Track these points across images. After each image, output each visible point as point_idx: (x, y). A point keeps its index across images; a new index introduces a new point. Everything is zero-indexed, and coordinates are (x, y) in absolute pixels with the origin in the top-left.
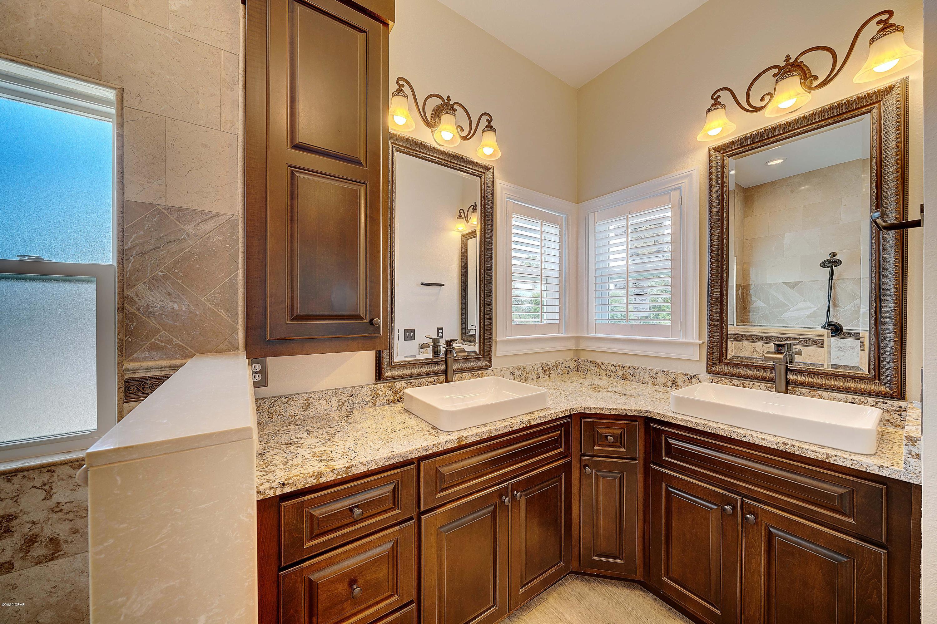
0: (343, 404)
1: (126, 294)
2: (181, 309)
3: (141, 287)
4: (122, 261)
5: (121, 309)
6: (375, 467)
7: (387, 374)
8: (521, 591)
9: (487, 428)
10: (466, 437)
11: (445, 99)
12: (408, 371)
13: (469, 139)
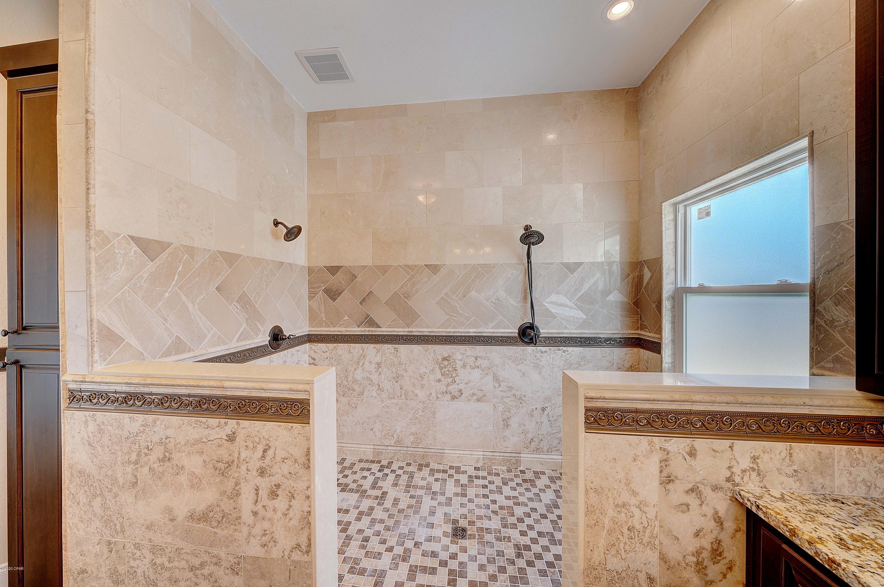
1: (816, 308)
3: (828, 302)
4: (813, 280)
5: (812, 322)
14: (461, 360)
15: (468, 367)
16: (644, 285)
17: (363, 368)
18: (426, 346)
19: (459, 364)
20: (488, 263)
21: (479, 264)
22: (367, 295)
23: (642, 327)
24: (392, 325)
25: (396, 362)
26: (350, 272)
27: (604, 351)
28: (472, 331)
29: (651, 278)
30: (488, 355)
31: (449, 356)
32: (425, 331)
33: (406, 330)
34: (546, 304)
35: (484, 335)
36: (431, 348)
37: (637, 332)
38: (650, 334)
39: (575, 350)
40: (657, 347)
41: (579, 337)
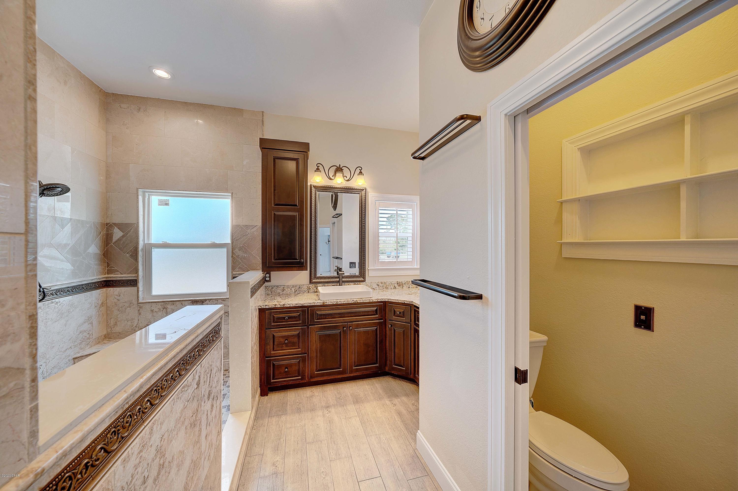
0: (296, 291)
1: (233, 252)
2: (246, 256)
3: (237, 250)
4: (232, 243)
5: (232, 256)
6: (292, 306)
7: (313, 281)
8: (354, 368)
9: (337, 301)
10: (326, 302)
11: (338, 166)
12: (322, 280)
13: (349, 181)
16: (114, 240)
23: (111, 272)
27: (87, 295)
29: (123, 236)
37: (106, 276)
38: (122, 276)
39: (66, 300)
40: (134, 283)
41: (68, 287)
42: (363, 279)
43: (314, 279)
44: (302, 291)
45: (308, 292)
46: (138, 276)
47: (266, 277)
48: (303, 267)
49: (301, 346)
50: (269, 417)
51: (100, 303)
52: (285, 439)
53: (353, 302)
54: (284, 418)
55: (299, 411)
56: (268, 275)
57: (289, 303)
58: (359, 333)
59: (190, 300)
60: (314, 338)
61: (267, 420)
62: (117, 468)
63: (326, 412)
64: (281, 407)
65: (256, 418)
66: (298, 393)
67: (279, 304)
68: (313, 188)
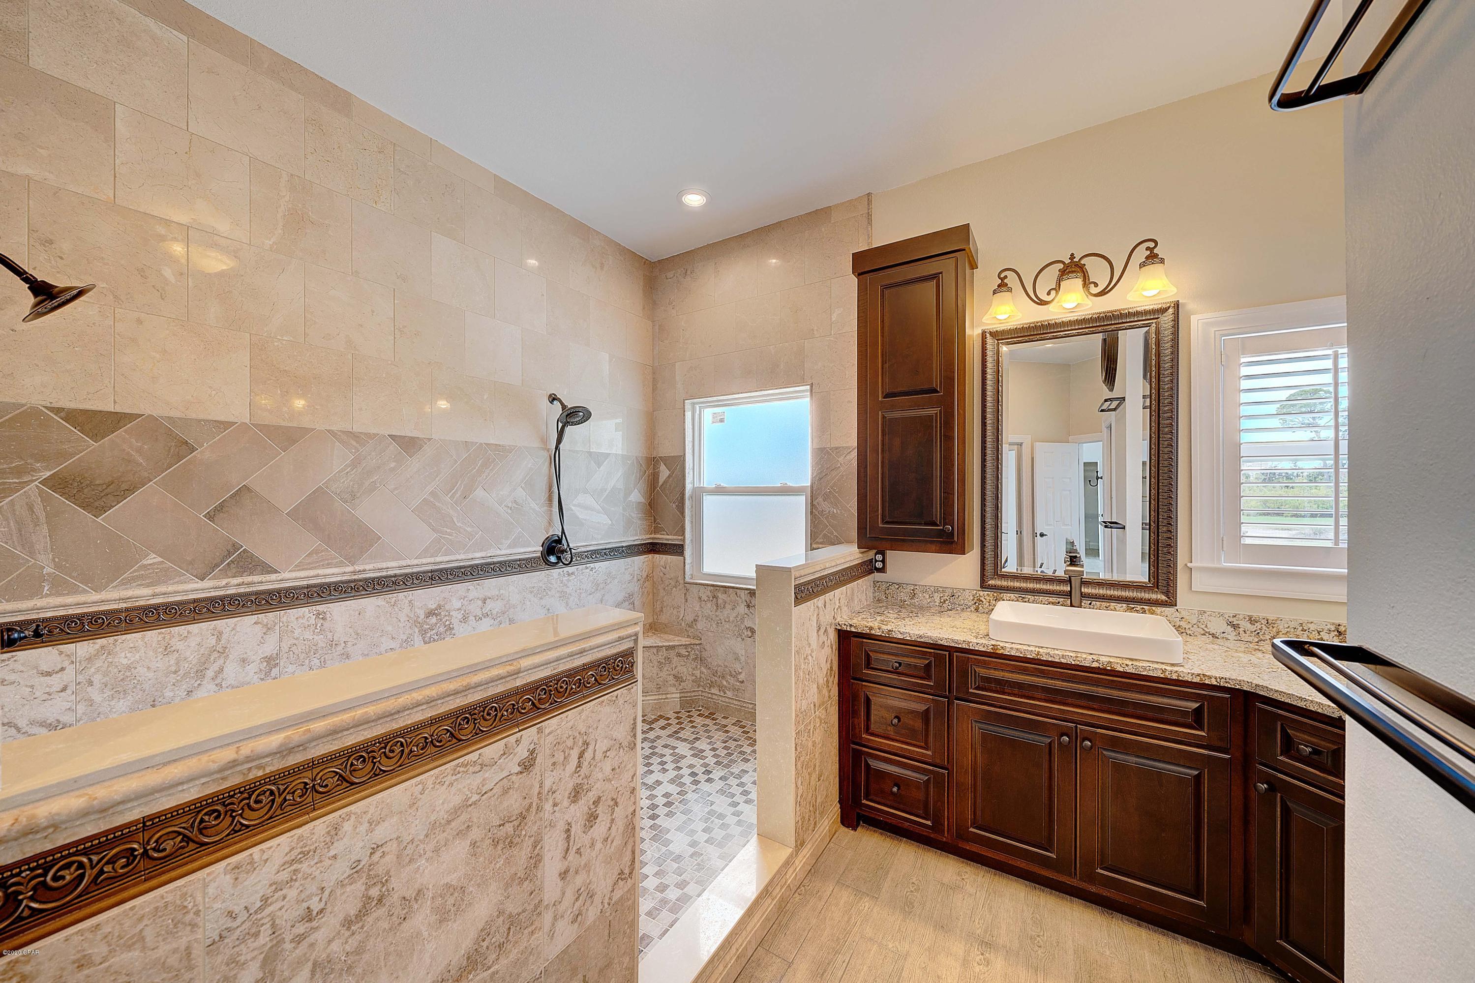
1: (813, 502)
2: (836, 513)
3: (820, 499)
4: (813, 486)
5: (812, 512)
6: (909, 639)
7: (990, 582)
8: (1099, 871)
9: (1037, 649)
10: (1002, 647)
11: (1067, 261)
12: (1017, 584)
13: (1107, 292)
14: (460, 609)
15: (472, 618)
16: (660, 484)
17: (218, 681)
18: (393, 597)
19: (457, 616)
20: (501, 443)
21: (489, 444)
22: (231, 497)
23: (656, 530)
24: (309, 563)
25: (321, 644)
26: (169, 433)
28: (478, 557)
29: (669, 477)
30: (502, 591)
31: (439, 607)
32: (392, 566)
33: (350, 569)
34: (573, 508)
35: (495, 560)
36: (404, 597)
37: (652, 536)
38: (668, 537)
39: (602, 567)
40: (678, 549)
41: (605, 549)
42: (1164, 598)
43: (992, 579)
44: (959, 605)
45: (977, 610)
46: (684, 540)
47: (876, 561)
48: (954, 546)
49: (931, 744)
50: (838, 882)
51: (645, 576)
52: (847, 961)
53: (1095, 665)
54: (867, 904)
55: (907, 908)
56: (879, 557)
57: (902, 630)
58: (1118, 767)
59: (747, 589)
60: (968, 735)
61: (831, 889)
62: (211, 877)
63: (976, 955)
64: (871, 875)
65: (814, 870)
66: (923, 860)
67: (879, 629)
68: (989, 340)
